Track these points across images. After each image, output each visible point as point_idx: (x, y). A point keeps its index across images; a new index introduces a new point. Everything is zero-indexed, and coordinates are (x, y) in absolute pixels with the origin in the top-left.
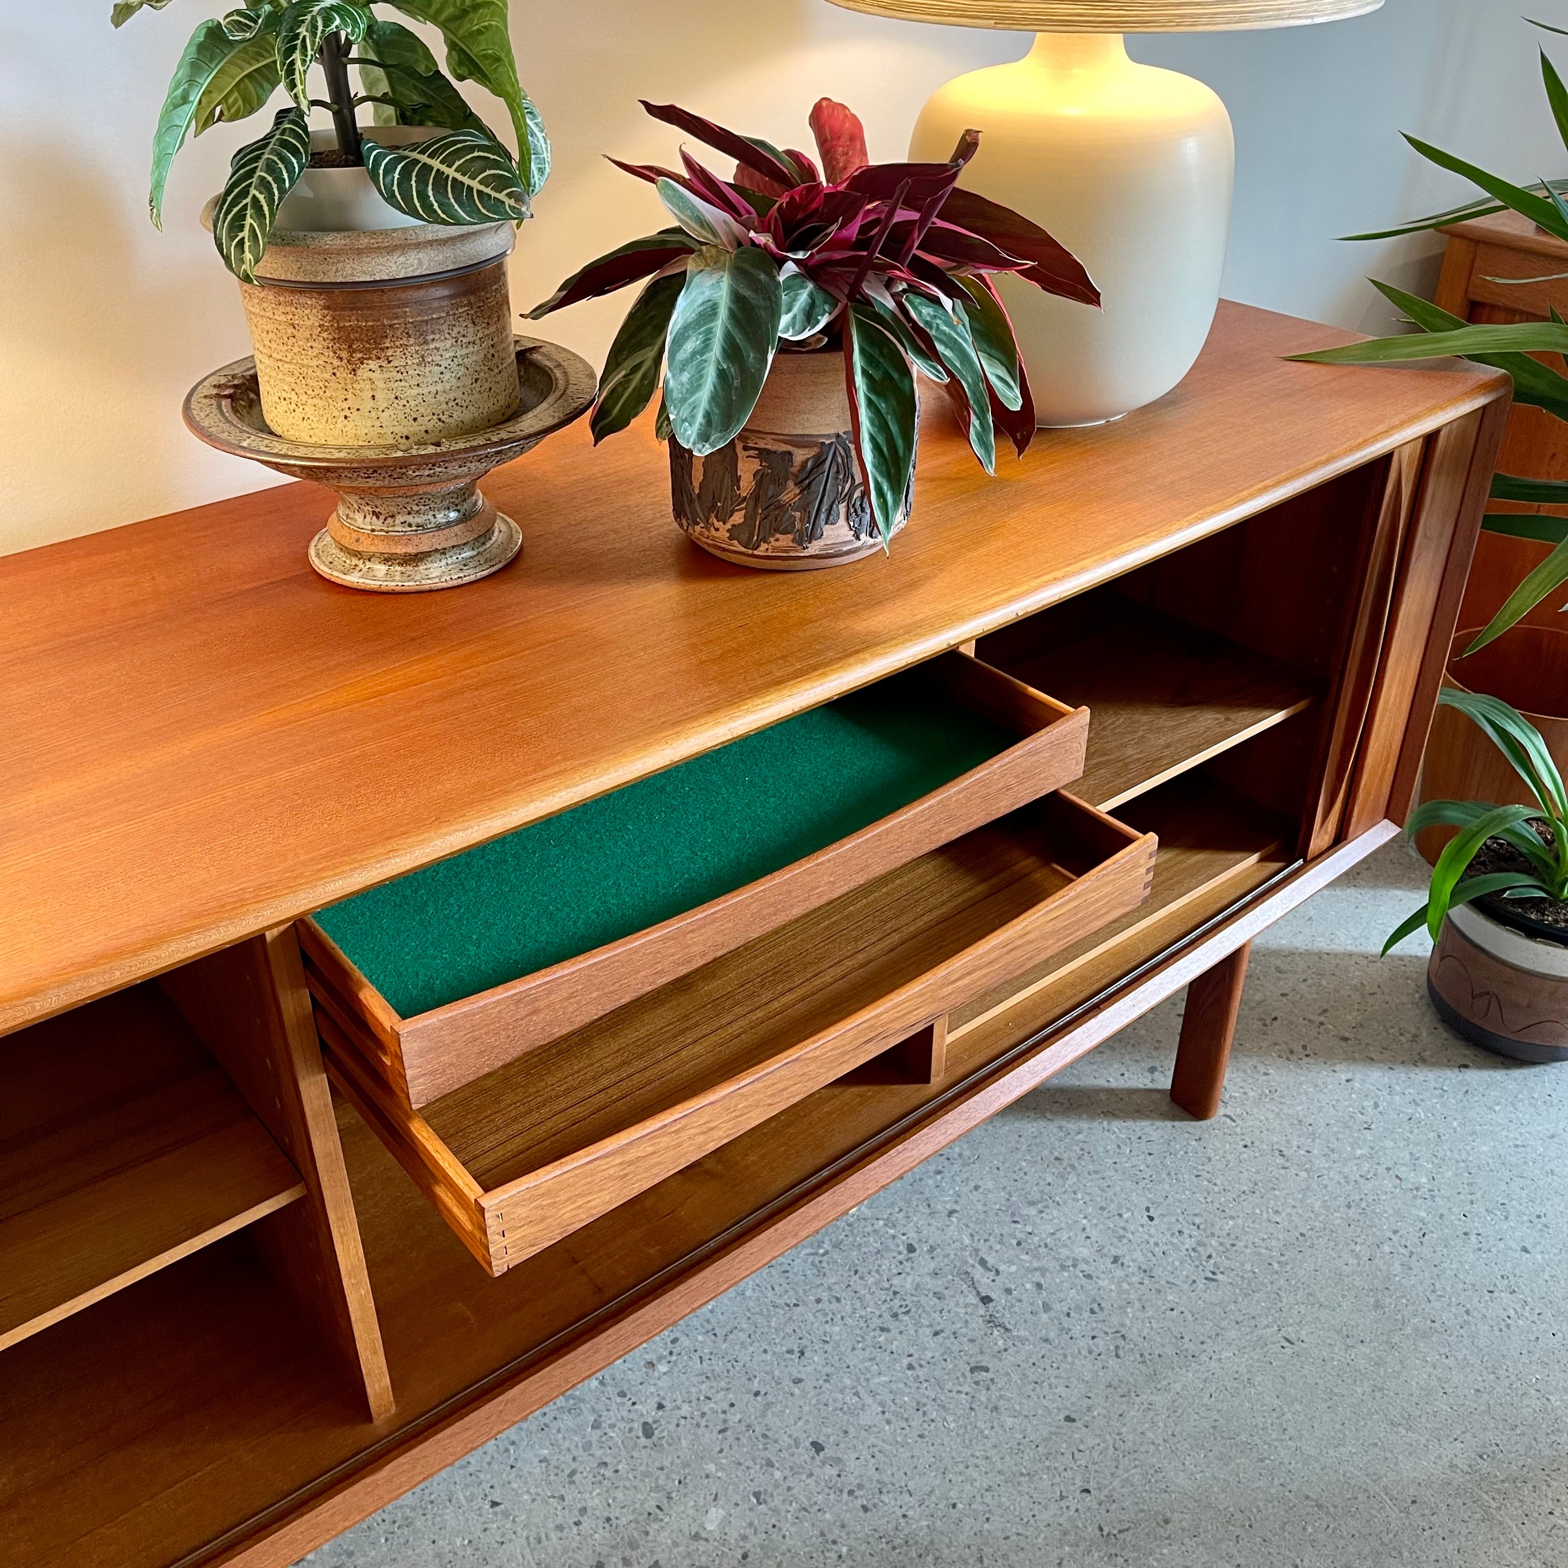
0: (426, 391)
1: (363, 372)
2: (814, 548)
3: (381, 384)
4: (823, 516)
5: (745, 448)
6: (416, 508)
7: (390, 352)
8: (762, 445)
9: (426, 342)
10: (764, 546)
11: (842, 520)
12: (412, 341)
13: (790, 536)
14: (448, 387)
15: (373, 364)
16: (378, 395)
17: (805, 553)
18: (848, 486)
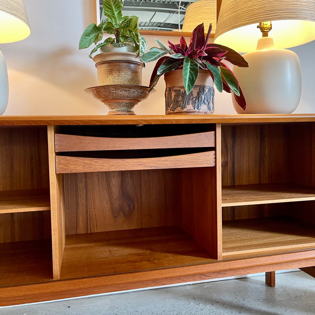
0: (119, 81)
1: (109, 78)
2: (185, 110)
3: (111, 79)
4: (186, 103)
5: (173, 90)
6: (118, 107)
7: (113, 74)
8: (175, 89)
9: (120, 72)
10: (176, 110)
11: (191, 104)
12: (117, 72)
13: (180, 107)
14: (123, 81)
15: (110, 76)
16: (111, 81)
17: (183, 111)
18: (192, 97)
